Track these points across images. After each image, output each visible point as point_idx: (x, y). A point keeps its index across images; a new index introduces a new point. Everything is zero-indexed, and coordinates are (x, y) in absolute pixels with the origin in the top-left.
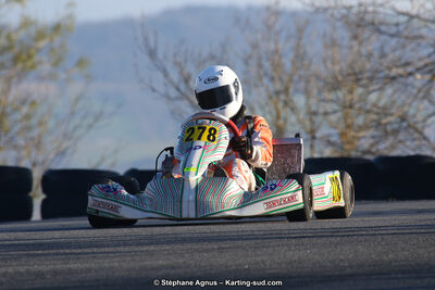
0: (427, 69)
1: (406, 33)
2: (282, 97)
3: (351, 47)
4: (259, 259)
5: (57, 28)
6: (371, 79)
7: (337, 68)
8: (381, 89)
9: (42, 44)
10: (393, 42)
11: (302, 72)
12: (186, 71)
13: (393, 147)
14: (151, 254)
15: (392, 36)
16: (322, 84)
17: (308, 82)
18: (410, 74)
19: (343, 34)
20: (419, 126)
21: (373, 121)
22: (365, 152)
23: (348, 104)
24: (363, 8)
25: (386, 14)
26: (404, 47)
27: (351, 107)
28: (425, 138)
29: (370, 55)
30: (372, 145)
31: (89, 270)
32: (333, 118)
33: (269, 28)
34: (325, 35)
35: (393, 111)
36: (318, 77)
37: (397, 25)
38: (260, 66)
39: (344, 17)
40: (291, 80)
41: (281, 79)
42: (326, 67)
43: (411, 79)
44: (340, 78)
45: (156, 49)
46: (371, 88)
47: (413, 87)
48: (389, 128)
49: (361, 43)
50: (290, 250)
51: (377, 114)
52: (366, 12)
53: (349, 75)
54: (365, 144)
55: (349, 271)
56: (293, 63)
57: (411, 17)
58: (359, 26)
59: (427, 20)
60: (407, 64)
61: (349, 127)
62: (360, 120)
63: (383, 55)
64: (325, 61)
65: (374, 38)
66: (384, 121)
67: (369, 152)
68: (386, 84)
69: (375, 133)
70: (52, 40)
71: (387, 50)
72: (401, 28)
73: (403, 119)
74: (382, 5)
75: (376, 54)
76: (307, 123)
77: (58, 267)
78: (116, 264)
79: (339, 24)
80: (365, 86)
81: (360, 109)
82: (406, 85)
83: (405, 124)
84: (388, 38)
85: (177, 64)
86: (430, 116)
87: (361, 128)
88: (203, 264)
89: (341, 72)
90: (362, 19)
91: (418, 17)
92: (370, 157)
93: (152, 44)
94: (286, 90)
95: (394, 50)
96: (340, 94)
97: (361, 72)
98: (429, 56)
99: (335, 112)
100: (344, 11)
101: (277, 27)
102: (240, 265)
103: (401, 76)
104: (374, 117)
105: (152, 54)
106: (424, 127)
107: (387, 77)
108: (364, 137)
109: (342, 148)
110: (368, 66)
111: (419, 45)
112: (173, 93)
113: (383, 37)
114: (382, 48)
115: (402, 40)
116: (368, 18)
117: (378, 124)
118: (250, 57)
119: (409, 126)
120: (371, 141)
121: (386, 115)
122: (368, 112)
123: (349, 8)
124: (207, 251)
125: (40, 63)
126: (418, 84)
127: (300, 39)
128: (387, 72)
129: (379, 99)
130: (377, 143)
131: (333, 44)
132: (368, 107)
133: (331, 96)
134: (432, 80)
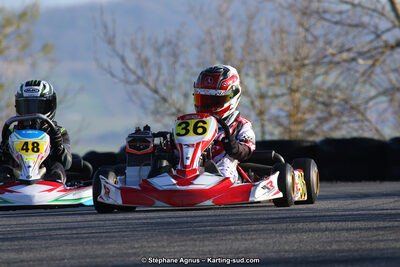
0: (368, 55)
1: (349, 21)
3: (298, 34)
5: (22, 16)
6: (317, 64)
8: (326, 73)
9: (9, 30)
10: (338, 28)
12: (143, 56)
13: (336, 128)
15: (336, 23)
18: (354, 59)
19: (291, 21)
20: (362, 108)
23: (295, 87)
26: (347, 33)
28: (367, 120)
30: (317, 126)
32: (282, 100)
33: (221, 14)
34: (273, 22)
35: (338, 94)
37: (340, 13)
38: (213, 50)
39: (291, 6)
43: (354, 64)
45: (114, 36)
47: (357, 71)
48: (333, 110)
56: (243, 49)
57: (354, 5)
58: (304, 14)
59: (369, 9)
60: (350, 49)
62: (305, 104)
65: (320, 24)
68: (331, 69)
69: (321, 115)
70: (18, 26)
71: (331, 37)
72: (344, 16)
73: (346, 101)
75: (322, 39)
79: (286, 12)
80: (311, 71)
82: (349, 69)
84: (333, 25)
85: (134, 48)
86: (371, 99)
90: (307, 8)
91: (359, 5)
93: (111, 32)
95: (338, 35)
96: (289, 78)
98: (372, 41)
99: (283, 95)
101: (229, 14)
103: (345, 61)
105: (111, 42)
106: (365, 109)
107: (331, 62)
111: (361, 32)
114: (326, 35)
115: (346, 28)
116: (315, 5)
118: (204, 42)
119: (352, 108)
120: (316, 122)
125: (7, 48)
126: (361, 69)
127: (250, 25)
128: (331, 58)
129: (323, 83)
130: (321, 124)
131: (282, 31)
134: (373, 65)
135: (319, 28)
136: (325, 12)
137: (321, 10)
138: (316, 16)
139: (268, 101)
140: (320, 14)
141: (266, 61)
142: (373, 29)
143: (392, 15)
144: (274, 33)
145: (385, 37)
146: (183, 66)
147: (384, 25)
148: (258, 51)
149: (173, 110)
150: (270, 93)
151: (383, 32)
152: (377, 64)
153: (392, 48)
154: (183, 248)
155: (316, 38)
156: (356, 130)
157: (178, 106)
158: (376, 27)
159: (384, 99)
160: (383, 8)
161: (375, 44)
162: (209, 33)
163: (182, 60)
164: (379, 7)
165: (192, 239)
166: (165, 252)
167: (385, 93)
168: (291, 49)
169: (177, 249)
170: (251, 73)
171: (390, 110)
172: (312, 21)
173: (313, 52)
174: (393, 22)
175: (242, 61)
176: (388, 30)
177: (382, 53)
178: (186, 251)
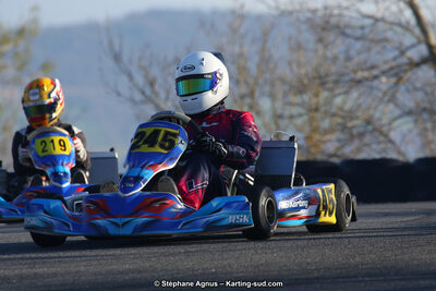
0: (392, 72)
1: (371, 36)
2: (248, 101)
3: (316, 51)
4: (226, 263)
5: (21, 32)
6: (336, 82)
7: (303, 71)
8: (346, 93)
9: (7, 48)
10: (358, 45)
11: (268, 76)
13: (359, 150)
14: (117, 258)
15: (357, 39)
16: (286, 88)
17: (273, 85)
18: (376, 77)
19: (308, 38)
20: (385, 129)
21: (339, 124)
22: (331, 156)
23: (314, 107)
24: (328, 11)
25: (351, 17)
26: (369, 50)
27: (317, 110)
28: (391, 141)
29: (335, 59)
30: (338, 149)
31: (55, 275)
32: (299, 121)
33: (234, 31)
34: (290, 39)
35: (359, 114)
36: (283, 81)
37: (362, 28)
39: (309, 20)
40: (256, 83)
41: (246, 83)
42: (292, 70)
43: (376, 83)
44: (306, 81)
45: (120, 53)
46: (337, 91)
47: (379, 90)
48: (355, 131)
49: (326, 47)
50: (257, 253)
51: (343, 117)
52: (331, 15)
53: (314, 78)
54: (331, 147)
55: (316, 274)
56: (259, 66)
57: (377, 20)
58: (324, 29)
59: (392, 23)
60: (373, 67)
61: (315, 130)
62: (326, 124)
63: (348, 59)
64: (290, 64)
65: (340, 41)
66: (350, 124)
67: (335, 155)
68: (351, 87)
69: (342, 136)
70: (16, 44)
71: (352, 53)
72: (367, 31)
73: (368, 122)
74: (347, 8)
75: (341, 57)
76: (273, 127)
77: (24, 271)
78: (82, 269)
79: (304, 27)
80: (331, 90)
81: (326, 113)
82: (372, 88)
83: (370, 128)
84: (353, 41)
85: (142, 68)
86: (395, 119)
87: (326, 132)
88: (169, 268)
89: (306, 75)
90: (327, 22)
91: (383, 20)
92: (336, 160)
93: (117, 48)
94: (252, 94)
95: (359, 53)
96: (306, 97)
97: (327, 75)
98: (395, 59)
99: (300, 115)
100: (309, 15)
101: (242, 31)
102: (207, 269)
103: (367, 79)
104: (339, 120)
105: (117, 58)
106: (390, 130)
107: (352, 80)
108: (329, 141)
109: (308, 152)
110: (334, 69)
111: (384, 48)
112: (138, 97)
113: (349, 41)
114: (347, 51)
115: (367, 44)
116: (333, 21)
117: (344, 128)
119: (375, 130)
120: (337, 145)
121: (352, 119)
122: (334, 115)
123: (314, 11)
124: (173, 255)
126: (384, 88)
127: (265, 41)
128: (352, 76)
129: (344, 102)
130: (343, 146)
131: (298, 47)
132: (334, 110)
133: (297, 99)
134: (397, 83)
151: (408, 48)
153: (418, 65)
156: (379, 153)
159: (408, 119)
167: (409, 113)
171: (415, 132)
174: (417, 38)
176: (413, 46)
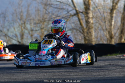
135: (50, 10)
136: (52, 4)
137: (51, 4)
138: (49, 6)
139: (34, 32)
140: (51, 5)
141: (33, 19)
142: (66, 10)
143: (72, 6)
144: (36, 11)
145: (70, 12)
146: (7, 21)
147: (70, 9)
148: (31, 16)
149: (4, 35)
150: (35, 29)
152: (68, 21)
154: (7, 78)
155: (49, 13)
157: (5, 33)
158: (68, 9)
160: (70, 3)
161: (67, 15)
162: (15, 10)
163: (7, 19)
164: (69, 3)
165: (10, 75)
166: (1, 79)
168: (41, 16)
169: (5, 78)
170: (29, 23)
172: (48, 7)
173: (48, 17)
175: (26, 19)
177: (70, 17)
178: (8, 78)
